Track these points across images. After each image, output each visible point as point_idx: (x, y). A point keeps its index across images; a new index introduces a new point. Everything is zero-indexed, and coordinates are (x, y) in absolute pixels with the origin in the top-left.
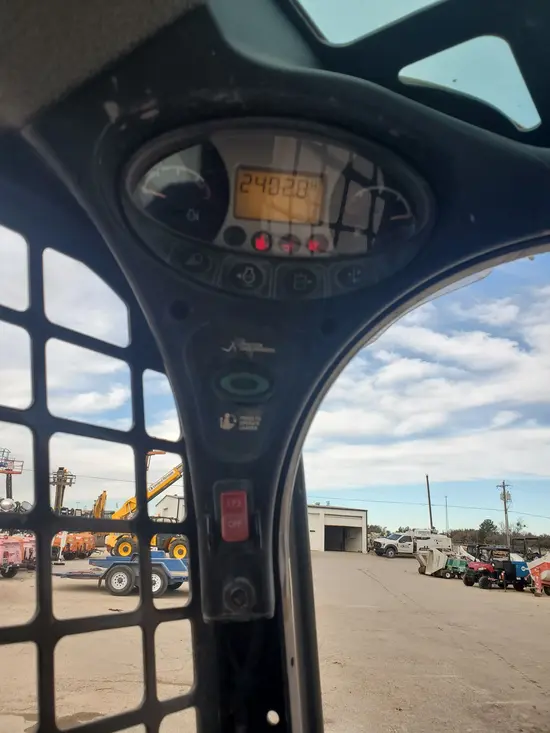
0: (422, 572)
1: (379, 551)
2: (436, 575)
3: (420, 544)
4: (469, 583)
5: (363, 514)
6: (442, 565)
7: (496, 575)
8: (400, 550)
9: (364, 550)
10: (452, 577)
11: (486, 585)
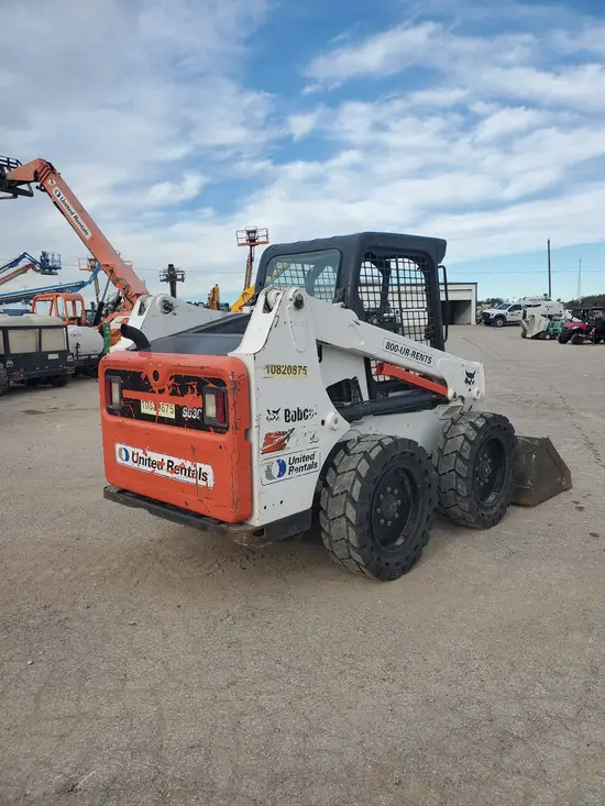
0: (524, 336)
1: (487, 321)
2: (537, 337)
3: (530, 311)
4: (563, 341)
5: (473, 287)
6: (542, 328)
7: (587, 332)
8: (509, 318)
9: (473, 322)
10: (551, 339)
11: (578, 342)
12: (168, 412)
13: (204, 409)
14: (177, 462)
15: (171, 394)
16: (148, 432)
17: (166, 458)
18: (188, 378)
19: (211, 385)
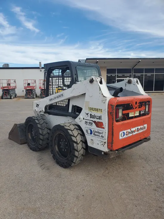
12: (137, 114)
13: (145, 110)
14: (139, 127)
15: (138, 108)
16: (132, 122)
17: (136, 128)
18: (143, 102)
19: (147, 103)
